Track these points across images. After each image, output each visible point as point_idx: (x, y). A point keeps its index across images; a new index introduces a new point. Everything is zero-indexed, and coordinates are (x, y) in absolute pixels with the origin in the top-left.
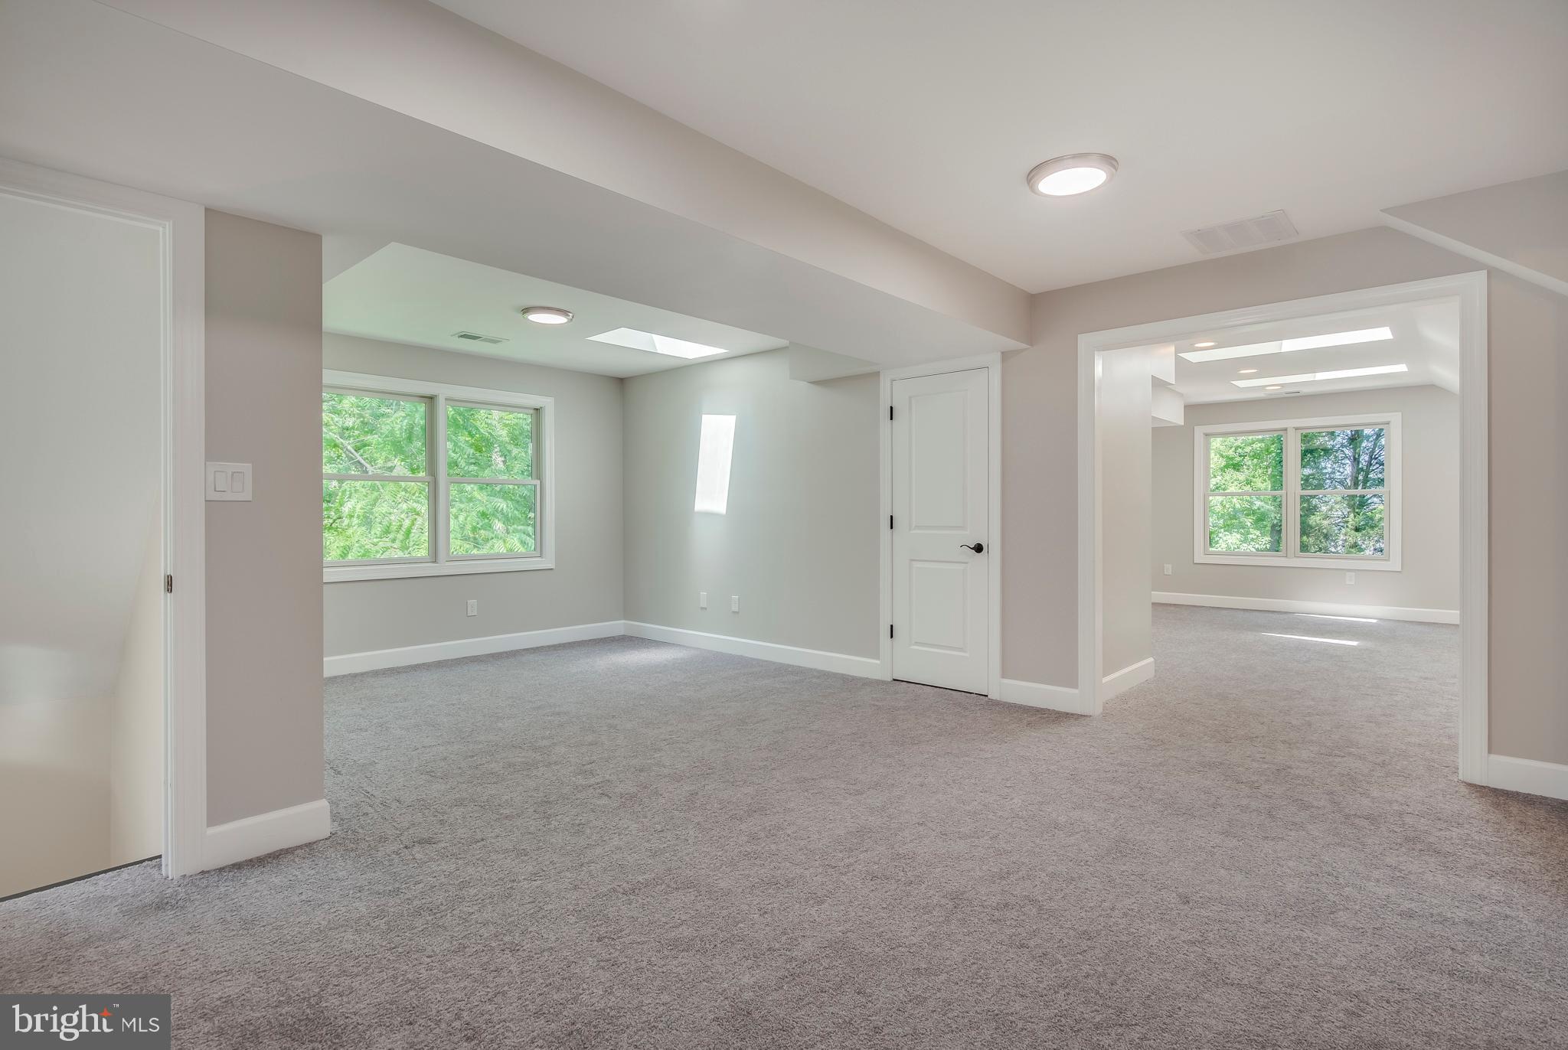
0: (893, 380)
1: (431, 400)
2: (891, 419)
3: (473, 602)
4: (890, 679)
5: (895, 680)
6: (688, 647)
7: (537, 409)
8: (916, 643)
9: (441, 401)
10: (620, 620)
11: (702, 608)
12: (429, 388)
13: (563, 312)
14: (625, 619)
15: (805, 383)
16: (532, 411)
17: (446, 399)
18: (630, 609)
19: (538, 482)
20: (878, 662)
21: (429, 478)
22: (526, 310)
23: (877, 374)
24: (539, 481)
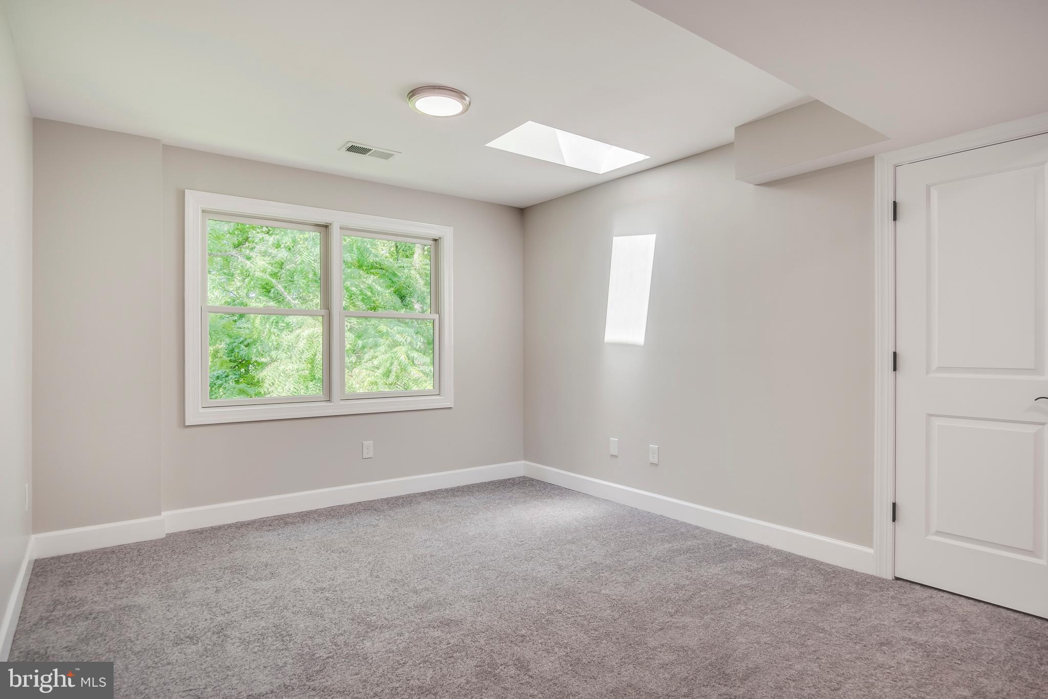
0: (896, 166)
1: (325, 227)
2: (895, 219)
3: (368, 443)
4: (890, 577)
5: (897, 579)
6: (596, 498)
7: (435, 240)
8: (938, 533)
9: (335, 231)
10: (519, 460)
11: (612, 456)
12: (322, 216)
13: (459, 94)
14: (525, 459)
15: (752, 185)
16: (431, 242)
17: (341, 228)
18: (530, 451)
19: (436, 316)
20: (871, 551)
21: (323, 312)
22: (414, 93)
23: (868, 162)
24: (438, 315)
